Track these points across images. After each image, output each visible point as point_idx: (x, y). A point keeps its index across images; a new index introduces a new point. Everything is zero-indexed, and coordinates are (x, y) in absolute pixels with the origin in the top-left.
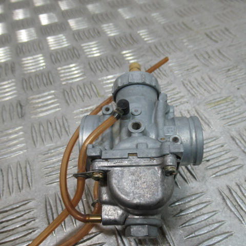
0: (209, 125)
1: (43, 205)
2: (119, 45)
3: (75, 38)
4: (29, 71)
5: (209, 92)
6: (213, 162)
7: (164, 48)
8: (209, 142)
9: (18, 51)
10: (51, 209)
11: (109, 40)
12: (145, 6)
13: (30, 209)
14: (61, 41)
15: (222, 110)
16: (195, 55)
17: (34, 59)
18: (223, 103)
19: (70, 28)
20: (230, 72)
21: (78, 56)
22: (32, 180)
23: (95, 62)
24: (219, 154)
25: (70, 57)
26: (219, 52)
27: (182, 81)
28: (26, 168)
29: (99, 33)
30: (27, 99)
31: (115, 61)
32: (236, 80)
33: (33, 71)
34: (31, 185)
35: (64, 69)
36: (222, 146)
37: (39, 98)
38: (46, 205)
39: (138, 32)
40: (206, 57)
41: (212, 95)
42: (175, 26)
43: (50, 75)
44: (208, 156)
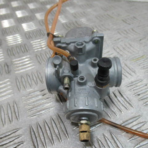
0: (135, 73)
1: (28, 132)
3: (40, 24)
4: (11, 44)
5: (131, 53)
6: (142, 96)
8: (137, 83)
9: (4, 33)
10: (35, 134)
11: (63, 25)
12: (83, 6)
13: (19, 135)
14: (31, 26)
15: (141, 63)
16: (118, 32)
17: (14, 37)
18: (141, 59)
19: (37, 19)
20: (141, 41)
21: (44, 34)
22: (18, 114)
24: (145, 90)
25: (39, 35)
26: (133, 30)
27: (113, 47)
28: (14, 106)
30: (12, 62)
32: (146, 45)
33: (14, 44)
34: (18, 118)
36: (146, 85)
37: (20, 60)
38: (31, 131)
39: (81, 20)
40: (125, 33)
41: (133, 55)
44: (138, 92)
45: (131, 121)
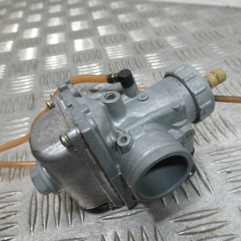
0: (234, 133)
2: (143, 49)
3: (100, 42)
4: (50, 69)
6: (235, 175)
7: (190, 53)
8: (233, 152)
10: (36, 204)
11: (134, 45)
12: (176, 17)
16: (225, 61)
17: (57, 58)
19: (98, 34)
21: (100, 57)
22: (24, 171)
23: (116, 63)
25: (92, 58)
29: (125, 38)
30: (41, 93)
31: (136, 64)
33: (54, 68)
34: (22, 176)
35: (84, 68)
39: (166, 38)
40: (238, 63)
42: (205, 34)
43: (69, 73)
44: (229, 167)
45: (199, 215)
